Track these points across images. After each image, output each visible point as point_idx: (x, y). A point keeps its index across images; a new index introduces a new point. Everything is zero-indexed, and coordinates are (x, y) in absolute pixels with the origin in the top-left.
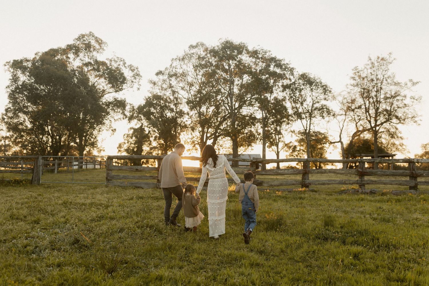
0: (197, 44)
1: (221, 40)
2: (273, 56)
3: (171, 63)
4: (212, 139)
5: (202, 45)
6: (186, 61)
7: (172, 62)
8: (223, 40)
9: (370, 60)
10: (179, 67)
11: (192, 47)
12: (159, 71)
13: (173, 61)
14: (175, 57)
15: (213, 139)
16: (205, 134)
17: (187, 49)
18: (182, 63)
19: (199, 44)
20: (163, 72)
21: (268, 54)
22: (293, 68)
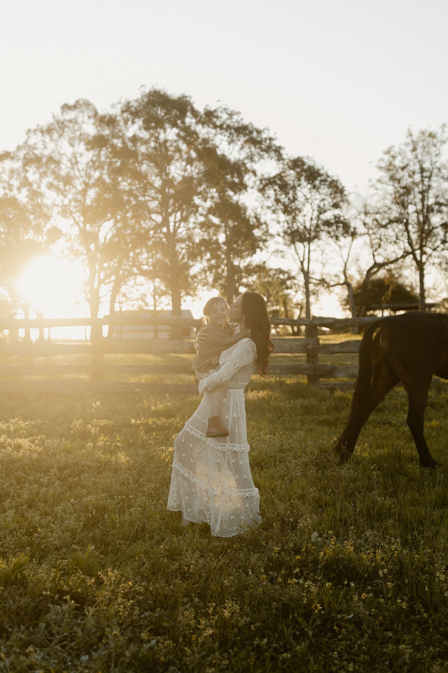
0: (77, 102)
1: (143, 88)
2: (246, 122)
3: (25, 137)
4: (109, 283)
5: (87, 104)
6: (55, 136)
7: (29, 137)
8: (147, 90)
9: (411, 135)
10: (40, 146)
11: (66, 107)
12: (3, 153)
13: (29, 134)
14: (33, 127)
15: (112, 284)
16: (97, 275)
17: (58, 112)
18: (47, 139)
19: (81, 102)
20: (12, 155)
21: (235, 118)
22: (280, 148)
